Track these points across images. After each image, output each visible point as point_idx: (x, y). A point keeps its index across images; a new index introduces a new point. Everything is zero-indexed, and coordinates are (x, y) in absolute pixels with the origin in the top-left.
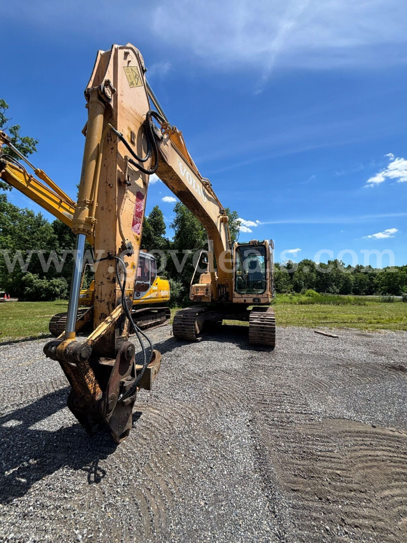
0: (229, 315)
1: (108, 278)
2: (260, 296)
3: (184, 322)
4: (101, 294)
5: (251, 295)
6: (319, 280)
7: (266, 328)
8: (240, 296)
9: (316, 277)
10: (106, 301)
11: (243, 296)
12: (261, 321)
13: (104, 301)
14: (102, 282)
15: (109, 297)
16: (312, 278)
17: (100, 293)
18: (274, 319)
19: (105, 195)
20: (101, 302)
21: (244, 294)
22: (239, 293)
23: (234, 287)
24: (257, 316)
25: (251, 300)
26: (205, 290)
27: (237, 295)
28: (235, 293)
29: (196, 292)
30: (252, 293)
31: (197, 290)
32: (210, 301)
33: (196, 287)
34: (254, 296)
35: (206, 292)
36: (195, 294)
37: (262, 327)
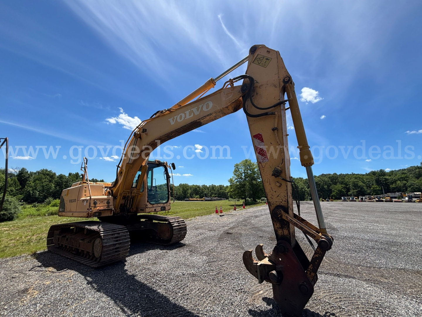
2: (166, 205)
3: (117, 241)
4: (290, 204)
5: (159, 205)
6: (57, 191)
7: (182, 228)
8: (151, 206)
9: (55, 187)
11: (154, 206)
12: (179, 223)
13: (291, 209)
15: (292, 206)
16: (50, 188)
18: (183, 221)
21: (154, 204)
22: (151, 204)
23: (147, 198)
24: (174, 221)
25: (159, 209)
26: (105, 203)
27: (149, 206)
28: (148, 204)
29: (94, 206)
30: (160, 203)
31: (95, 203)
32: (112, 214)
33: (94, 199)
34: (162, 205)
35: (107, 205)
36: (93, 209)
37: (180, 228)
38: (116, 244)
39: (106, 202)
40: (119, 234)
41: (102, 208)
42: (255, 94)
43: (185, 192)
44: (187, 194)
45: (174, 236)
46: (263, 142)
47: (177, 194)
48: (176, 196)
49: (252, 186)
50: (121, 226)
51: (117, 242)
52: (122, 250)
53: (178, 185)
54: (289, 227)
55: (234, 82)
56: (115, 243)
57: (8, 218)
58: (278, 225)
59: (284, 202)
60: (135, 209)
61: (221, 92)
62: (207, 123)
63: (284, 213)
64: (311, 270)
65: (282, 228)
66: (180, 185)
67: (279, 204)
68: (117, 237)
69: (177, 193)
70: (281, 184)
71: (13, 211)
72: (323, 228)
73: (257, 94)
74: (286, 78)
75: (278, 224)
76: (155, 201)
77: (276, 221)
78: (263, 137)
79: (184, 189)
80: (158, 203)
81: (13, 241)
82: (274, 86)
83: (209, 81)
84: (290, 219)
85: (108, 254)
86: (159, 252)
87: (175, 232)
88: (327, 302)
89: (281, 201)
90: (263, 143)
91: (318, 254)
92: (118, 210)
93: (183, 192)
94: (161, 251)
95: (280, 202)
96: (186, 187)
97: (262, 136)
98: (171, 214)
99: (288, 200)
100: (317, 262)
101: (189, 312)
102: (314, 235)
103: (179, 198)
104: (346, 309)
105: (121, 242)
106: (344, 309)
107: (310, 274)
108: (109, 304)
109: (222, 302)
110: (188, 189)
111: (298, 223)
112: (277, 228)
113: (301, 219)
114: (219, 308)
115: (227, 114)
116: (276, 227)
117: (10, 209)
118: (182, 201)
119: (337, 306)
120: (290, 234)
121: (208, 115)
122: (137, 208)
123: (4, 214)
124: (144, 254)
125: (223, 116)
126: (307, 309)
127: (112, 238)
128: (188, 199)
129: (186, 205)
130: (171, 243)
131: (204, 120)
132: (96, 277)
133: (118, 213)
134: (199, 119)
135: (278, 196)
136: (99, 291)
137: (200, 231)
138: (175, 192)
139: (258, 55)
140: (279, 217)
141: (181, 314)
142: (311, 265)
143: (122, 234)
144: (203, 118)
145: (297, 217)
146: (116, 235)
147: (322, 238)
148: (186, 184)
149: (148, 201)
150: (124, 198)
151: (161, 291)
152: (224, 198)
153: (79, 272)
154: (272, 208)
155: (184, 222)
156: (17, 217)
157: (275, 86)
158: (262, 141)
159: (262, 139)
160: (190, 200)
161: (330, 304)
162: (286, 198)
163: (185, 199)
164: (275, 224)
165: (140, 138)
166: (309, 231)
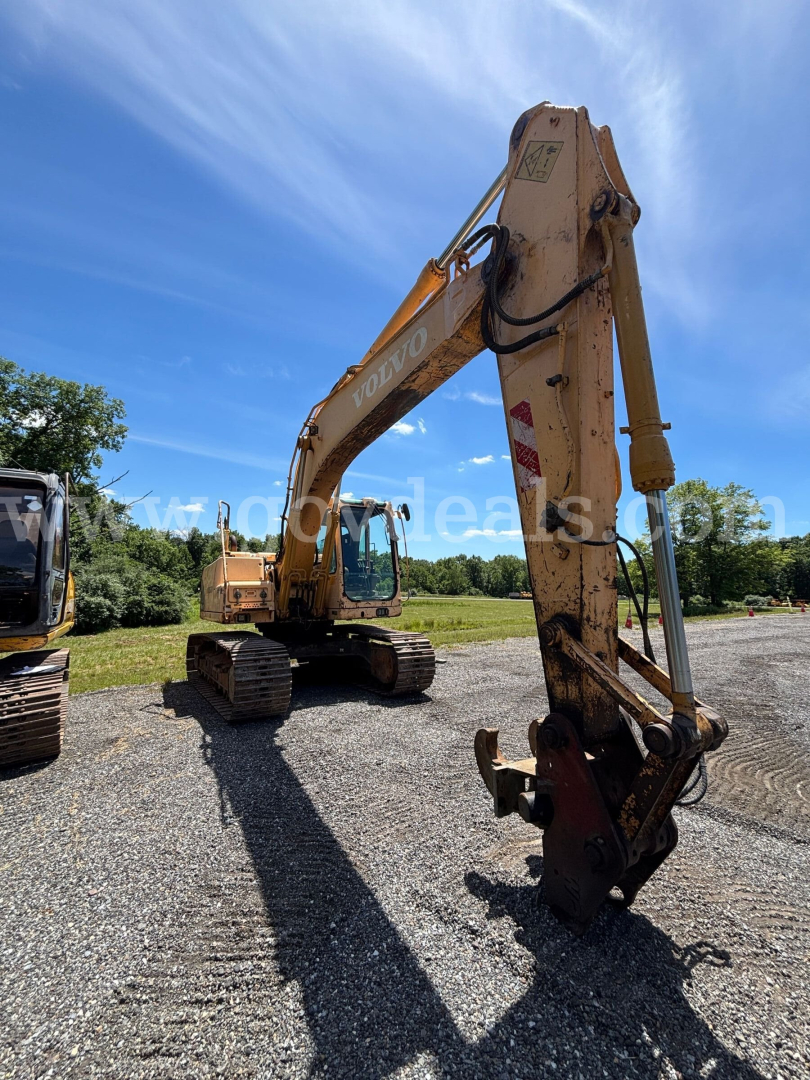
0: (303, 649)
1: (606, 579)
2: (388, 603)
3: (264, 674)
4: (595, 611)
5: (372, 604)
7: (423, 659)
8: (353, 605)
10: (604, 626)
11: (360, 605)
12: (413, 649)
13: (599, 626)
14: (596, 587)
15: (607, 617)
17: (592, 609)
18: (428, 643)
19: (597, 407)
20: (595, 629)
21: (359, 601)
22: (352, 601)
23: (342, 588)
24: (403, 642)
25: (373, 612)
26: (258, 596)
27: (348, 604)
28: (345, 599)
29: (235, 600)
30: (373, 600)
31: (237, 596)
32: (272, 620)
33: (235, 588)
34: (379, 604)
35: (261, 599)
36: (233, 606)
37: (417, 660)
38: (261, 681)
39: (258, 593)
40: (269, 659)
41: (251, 606)
42: (518, 278)
43: (511, 576)
44: (516, 582)
45: (400, 676)
46: (531, 425)
47: (489, 582)
48: (487, 587)
49: (709, 562)
50: (276, 645)
51: (263, 677)
52: (276, 695)
53: (492, 559)
54: (580, 678)
55: (470, 255)
56: (258, 678)
57: (173, 619)
58: (556, 671)
59: (573, 604)
60: (321, 611)
61: (444, 294)
62: (432, 391)
63: (567, 636)
64: (630, 809)
65: (564, 679)
66: (498, 560)
67: (559, 610)
68: (265, 667)
69: (489, 579)
70: (568, 551)
71: (178, 607)
72: (683, 691)
73: (522, 278)
74: (599, 200)
75: (556, 668)
76: (363, 595)
77: (551, 658)
78: (532, 411)
79: (505, 570)
80: (368, 597)
81: (174, 659)
82: (564, 237)
83: (425, 271)
84: (577, 656)
85: (246, 699)
86: (363, 707)
87: (401, 668)
88: (728, 917)
89: (566, 600)
90: (531, 429)
91: (652, 766)
92: (285, 612)
93: (504, 576)
94: (369, 708)
95: (562, 604)
96: (511, 565)
97: (529, 409)
98: (465, 627)
99: (581, 599)
100: (648, 790)
101: (335, 841)
102: (635, 708)
103: (496, 592)
104: (784, 954)
105: (271, 677)
106: (776, 951)
107: (628, 820)
108: (209, 790)
109: (423, 840)
110: (516, 570)
111: (597, 669)
112: (554, 677)
113: (638, 658)
114: (407, 850)
115: (473, 356)
116: (551, 674)
117: (174, 603)
118: (501, 597)
119: (757, 937)
120: (582, 698)
121: (419, 369)
122: (326, 608)
123: (166, 612)
124: (331, 708)
125: (463, 363)
126: (644, 916)
127: (255, 668)
128: (517, 594)
129: (508, 609)
130: (394, 691)
131: (416, 382)
132: (222, 737)
133: (285, 619)
134: (403, 383)
135: (560, 586)
136: (208, 763)
137: (491, 672)
138: (484, 576)
139: (529, 145)
140: (551, 646)
141: (318, 841)
142: (633, 796)
143: (276, 661)
144: (411, 379)
145: (628, 653)
146: (262, 663)
147: (656, 722)
148: (512, 556)
149: (344, 595)
150: (294, 585)
151: (310, 788)
152: (622, 594)
153: (202, 724)
154: (544, 620)
155: (430, 647)
156: (187, 618)
157: (568, 240)
158: (530, 423)
159: (531, 418)
160: (523, 598)
161: (733, 923)
162: (578, 591)
163: (511, 594)
164: (549, 668)
165: (311, 448)
166: (623, 696)
